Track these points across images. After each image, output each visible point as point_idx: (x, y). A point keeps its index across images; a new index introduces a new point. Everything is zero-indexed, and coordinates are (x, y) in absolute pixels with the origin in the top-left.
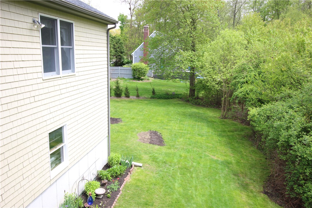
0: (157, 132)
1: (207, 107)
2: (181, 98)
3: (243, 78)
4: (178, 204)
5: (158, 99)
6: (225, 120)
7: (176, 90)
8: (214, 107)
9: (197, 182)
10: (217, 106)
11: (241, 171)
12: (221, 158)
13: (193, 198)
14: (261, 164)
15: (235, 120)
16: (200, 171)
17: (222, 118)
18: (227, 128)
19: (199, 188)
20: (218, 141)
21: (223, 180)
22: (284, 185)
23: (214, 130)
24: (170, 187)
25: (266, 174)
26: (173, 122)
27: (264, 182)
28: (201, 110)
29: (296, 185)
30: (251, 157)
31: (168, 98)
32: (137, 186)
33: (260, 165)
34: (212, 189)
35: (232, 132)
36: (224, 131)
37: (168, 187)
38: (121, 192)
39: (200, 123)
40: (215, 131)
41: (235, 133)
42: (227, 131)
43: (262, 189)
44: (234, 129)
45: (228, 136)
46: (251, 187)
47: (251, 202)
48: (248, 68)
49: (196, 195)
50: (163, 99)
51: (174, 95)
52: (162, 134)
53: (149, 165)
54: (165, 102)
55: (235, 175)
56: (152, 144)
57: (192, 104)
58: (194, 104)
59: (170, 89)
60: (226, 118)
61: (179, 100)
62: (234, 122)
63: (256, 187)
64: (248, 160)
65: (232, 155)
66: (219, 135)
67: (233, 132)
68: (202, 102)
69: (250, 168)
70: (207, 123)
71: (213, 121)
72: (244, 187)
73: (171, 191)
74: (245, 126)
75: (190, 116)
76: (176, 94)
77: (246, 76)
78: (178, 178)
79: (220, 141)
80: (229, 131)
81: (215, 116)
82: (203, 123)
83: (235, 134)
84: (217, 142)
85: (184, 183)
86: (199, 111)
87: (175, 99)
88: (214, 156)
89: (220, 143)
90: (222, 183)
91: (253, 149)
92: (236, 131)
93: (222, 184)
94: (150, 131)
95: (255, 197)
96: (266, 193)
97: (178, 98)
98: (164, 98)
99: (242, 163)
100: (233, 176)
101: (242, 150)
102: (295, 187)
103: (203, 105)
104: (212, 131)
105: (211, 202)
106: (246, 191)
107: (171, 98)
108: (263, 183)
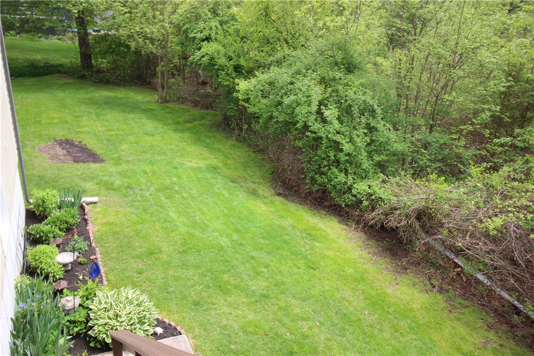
0: (71, 141)
1: (124, 85)
2: (65, 73)
3: (199, 31)
4: (194, 238)
5: (18, 77)
6: (168, 105)
7: (45, 56)
8: (136, 84)
9: (196, 203)
10: (141, 83)
11: (237, 175)
12: (203, 164)
13: (207, 226)
14: (252, 160)
15: (182, 103)
16: (189, 187)
17: (162, 103)
18: (180, 117)
19: (204, 210)
20: (181, 139)
21: (226, 192)
22: (302, 179)
23: (162, 123)
24: (165, 221)
25: (267, 172)
26: (84, 118)
27: (269, 182)
28: (118, 91)
29: (318, 175)
30: (235, 154)
31: (38, 75)
32: (115, 233)
33: (252, 162)
34: (222, 206)
35: (189, 122)
36: (178, 123)
37: (162, 220)
38: (97, 249)
39: (132, 115)
40: (165, 125)
41: (195, 123)
42: (182, 122)
43: (273, 192)
44: (190, 117)
45: (188, 129)
46: (261, 192)
47: (272, 209)
48: (203, 15)
49: (208, 221)
50: (28, 76)
51: (48, 67)
52: (84, 143)
53: (107, 197)
54: (38, 83)
55: (233, 182)
56: (81, 163)
57: (94, 82)
58: (96, 82)
59: (29, 55)
60: (168, 102)
61: (64, 77)
62: (182, 106)
63: (266, 191)
64: (234, 159)
65: (213, 157)
66: (176, 130)
67: (191, 122)
68: (114, 78)
69: (243, 168)
70: (144, 114)
71: (151, 109)
72: (254, 193)
73: (172, 225)
74: (202, 111)
75: (106, 104)
76: (52, 65)
77: (204, 28)
78: (167, 205)
79: (183, 138)
80: (185, 122)
81: (148, 99)
82: (138, 115)
83: (197, 125)
84: (181, 141)
85: (180, 209)
86: (116, 94)
87: (55, 76)
88: (191, 161)
89: (185, 142)
90: (226, 195)
91: (232, 143)
92: (194, 120)
93: (228, 197)
94: (56, 141)
95: (272, 202)
96: (279, 194)
97: (59, 72)
98: (30, 74)
99: (230, 164)
100: (231, 184)
101: (220, 146)
102: (317, 176)
103: (115, 83)
104: (162, 126)
105: (232, 223)
106: (259, 198)
107: (46, 75)
108: (269, 184)
